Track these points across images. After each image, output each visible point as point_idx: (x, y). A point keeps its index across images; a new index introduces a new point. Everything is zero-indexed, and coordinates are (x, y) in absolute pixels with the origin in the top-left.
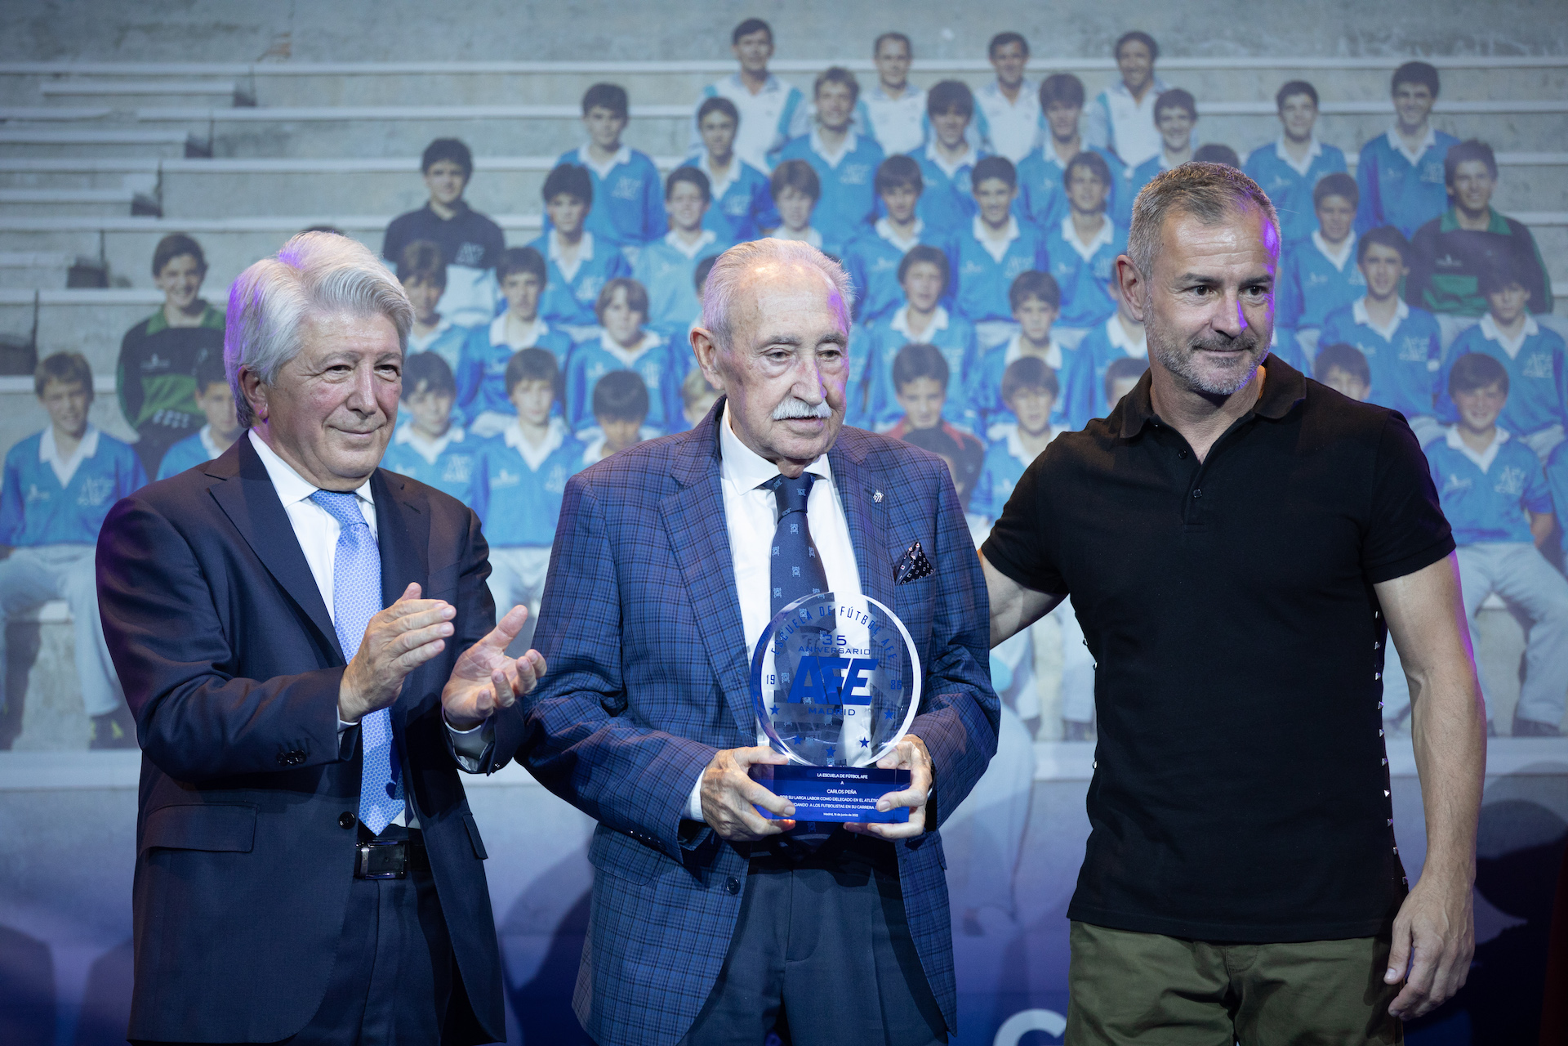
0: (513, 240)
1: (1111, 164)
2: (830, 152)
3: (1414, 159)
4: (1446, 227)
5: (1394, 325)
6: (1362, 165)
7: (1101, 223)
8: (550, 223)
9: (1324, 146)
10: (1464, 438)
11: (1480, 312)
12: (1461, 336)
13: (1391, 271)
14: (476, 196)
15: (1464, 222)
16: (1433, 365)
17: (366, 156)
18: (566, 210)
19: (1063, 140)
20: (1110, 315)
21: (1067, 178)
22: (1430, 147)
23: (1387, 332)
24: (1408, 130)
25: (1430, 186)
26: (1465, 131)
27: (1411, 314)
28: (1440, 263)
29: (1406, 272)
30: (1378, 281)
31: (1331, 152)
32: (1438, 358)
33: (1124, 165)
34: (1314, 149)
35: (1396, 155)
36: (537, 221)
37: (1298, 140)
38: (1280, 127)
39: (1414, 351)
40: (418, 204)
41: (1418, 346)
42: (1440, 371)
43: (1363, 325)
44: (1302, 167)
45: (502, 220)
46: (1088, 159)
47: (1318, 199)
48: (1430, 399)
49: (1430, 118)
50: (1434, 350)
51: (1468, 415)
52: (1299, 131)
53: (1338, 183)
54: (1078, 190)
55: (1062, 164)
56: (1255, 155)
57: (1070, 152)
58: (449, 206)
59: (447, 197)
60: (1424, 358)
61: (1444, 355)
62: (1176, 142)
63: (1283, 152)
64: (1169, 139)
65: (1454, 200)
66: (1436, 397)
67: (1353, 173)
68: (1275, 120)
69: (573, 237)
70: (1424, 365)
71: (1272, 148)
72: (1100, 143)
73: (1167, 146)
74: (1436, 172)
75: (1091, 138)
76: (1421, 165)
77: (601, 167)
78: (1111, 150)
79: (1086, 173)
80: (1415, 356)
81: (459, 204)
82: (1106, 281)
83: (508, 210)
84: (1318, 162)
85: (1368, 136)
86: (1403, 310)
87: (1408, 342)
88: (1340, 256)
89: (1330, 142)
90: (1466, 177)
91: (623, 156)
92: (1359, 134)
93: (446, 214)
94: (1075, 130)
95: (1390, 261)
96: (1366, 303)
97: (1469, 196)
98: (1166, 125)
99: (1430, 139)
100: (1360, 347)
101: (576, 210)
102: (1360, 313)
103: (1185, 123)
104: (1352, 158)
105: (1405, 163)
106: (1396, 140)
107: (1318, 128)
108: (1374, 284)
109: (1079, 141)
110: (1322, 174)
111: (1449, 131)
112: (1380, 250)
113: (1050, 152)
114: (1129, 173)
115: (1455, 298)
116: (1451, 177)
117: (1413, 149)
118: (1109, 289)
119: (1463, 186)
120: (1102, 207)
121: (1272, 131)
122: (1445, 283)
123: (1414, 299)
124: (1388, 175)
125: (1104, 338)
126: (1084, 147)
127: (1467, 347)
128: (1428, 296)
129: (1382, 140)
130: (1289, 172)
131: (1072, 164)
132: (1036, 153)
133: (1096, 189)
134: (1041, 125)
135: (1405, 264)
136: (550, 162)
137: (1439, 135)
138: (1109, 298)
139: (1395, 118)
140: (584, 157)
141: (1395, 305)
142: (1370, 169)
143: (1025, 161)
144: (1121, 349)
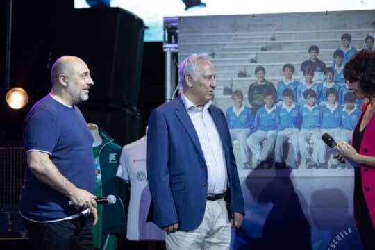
0: (327, 66)
8: (335, 62)
14: (320, 57)
17: (297, 50)
18: (338, 60)
36: (332, 62)
40: (308, 59)
45: (325, 62)
58: (315, 59)
59: (314, 57)
69: (340, 65)
77: (345, 51)
81: (316, 59)
83: (327, 60)
91: (350, 48)
93: (314, 61)
101: (340, 60)
136: (335, 50)
140: (342, 49)
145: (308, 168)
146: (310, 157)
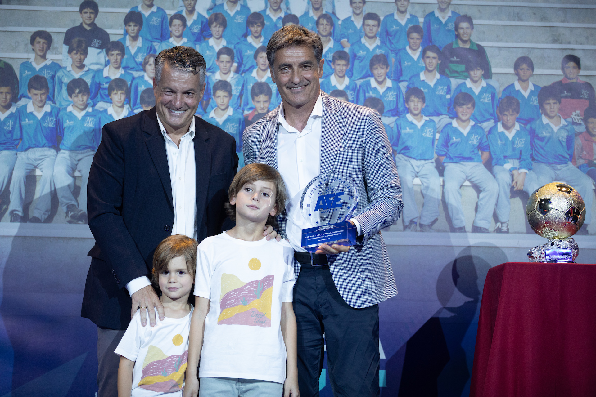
0: (113, 39)
1: (334, 19)
2: (231, 11)
3: (444, 21)
4: (454, 46)
5: (435, 81)
6: (425, 22)
7: (330, 40)
8: (126, 33)
9: (411, 15)
10: (458, 124)
11: (466, 78)
12: (458, 86)
13: (434, 62)
14: (99, 22)
15: (461, 45)
16: (448, 97)
17: (59, 6)
18: (133, 28)
19: (317, 9)
20: (332, 74)
21: (317, 23)
22: (450, 17)
23: (432, 84)
24: (442, 10)
25: (449, 31)
26: (463, 11)
27: (441, 77)
28: (452, 59)
29: (439, 62)
30: (429, 65)
31: (414, 17)
32: (450, 94)
33: (338, 19)
34: (408, 16)
35: (437, 19)
36: (122, 32)
37: (402, 12)
38: (396, 7)
39: (441, 91)
40: (78, 24)
41: (443, 89)
42: (451, 99)
43: (423, 80)
44: (403, 23)
45: (109, 31)
46: (325, 16)
47: (408, 35)
48: (446, 108)
49: (450, 6)
50: (449, 91)
51: (460, 115)
52: (402, 9)
53: (416, 29)
54: (321, 27)
55: (316, 18)
56: (386, 17)
57: (319, 14)
58: (89, 25)
59: (88, 22)
60: (445, 94)
61: (452, 93)
62: (358, 12)
63: (396, 17)
64: (355, 10)
65: (458, 36)
66: (449, 108)
67: (421, 25)
68: (394, 4)
69: (135, 38)
70: (445, 96)
71: (392, 15)
72: (330, 11)
73: (354, 12)
74: (451, 26)
75: (327, 9)
76: (446, 23)
77: (146, 13)
78: (334, 13)
79: (325, 22)
80: (442, 93)
81: (93, 25)
82: (330, 61)
83: (111, 28)
84: (409, 21)
85: (427, 12)
86: (438, 76)
87: (440, 88)
88: (416, 55)
89: (413, 14)
90: (462, 28)
91: (154, 9)
92: (424, 11)
93: (88, 28)
94: (321, 6)
95: (434, 58)
96: (425, 72)
97: (463, 35)
98: (354, 5)
99: (450, 14)
100: (422, 89)
101: (136, 28)
102: (422, 76)
103: (361, 5)
104: (421, 20)
105: (441, 22)
106: (437, 14)
107: (409, 8)
108: (428, 66)
109: (322, 10)
110: (410, 25)
111: (457, 11)
112: (430, 54)
113: (311, 14)
114: (340, 22)
115: (457, 72)
116: (457, 28)
117: (444, 17)
118: (331, 64)
119: (461, 31)
120: (330, 34)
121: (393, 9)
122: (454, 67)
123: (442, 72)
124: (434, 27)
125: (329, 82)
126: (324, 12)
127: (461, 90)
128: (447, 71)
129: (432, 13)
130: (398, 24)
131: (319, 18)
132: (306, 13)
133: (328, 27)
134: (308, 3)
135: (439, 59)
136: (127, 10)
137: (453, 12)
138: (332, 68)
139: (438, 5)
140: (140, 9)
141: (435, 74)
142: (428, 24)
143: (302, 16)
144: (335, 86)
145: (70, 222)
146: (74, 203)
